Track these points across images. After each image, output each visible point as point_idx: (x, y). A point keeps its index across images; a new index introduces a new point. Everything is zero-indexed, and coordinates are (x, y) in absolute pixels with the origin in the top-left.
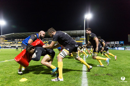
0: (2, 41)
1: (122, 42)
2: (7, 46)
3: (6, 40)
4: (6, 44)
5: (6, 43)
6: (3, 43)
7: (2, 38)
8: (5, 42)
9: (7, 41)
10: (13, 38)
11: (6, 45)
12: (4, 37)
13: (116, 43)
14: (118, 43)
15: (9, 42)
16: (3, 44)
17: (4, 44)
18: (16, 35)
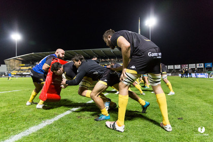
0: (17, 66)
1: (209, 65)
2: (24, 73)
3: (23, 63)
4: (22, 70)
5: (22, 68)
6: (18, 68)
7: (16, 61)
8: (22, 66)
9: (24, 65)
10: (32, 60)
11: (22, 72)
12: (20, 59)
13: (198, 67)
14: (202, 65)
15: (27, 66)
16: (18, 70)
17: (20, 70)
18: (37, 56)
